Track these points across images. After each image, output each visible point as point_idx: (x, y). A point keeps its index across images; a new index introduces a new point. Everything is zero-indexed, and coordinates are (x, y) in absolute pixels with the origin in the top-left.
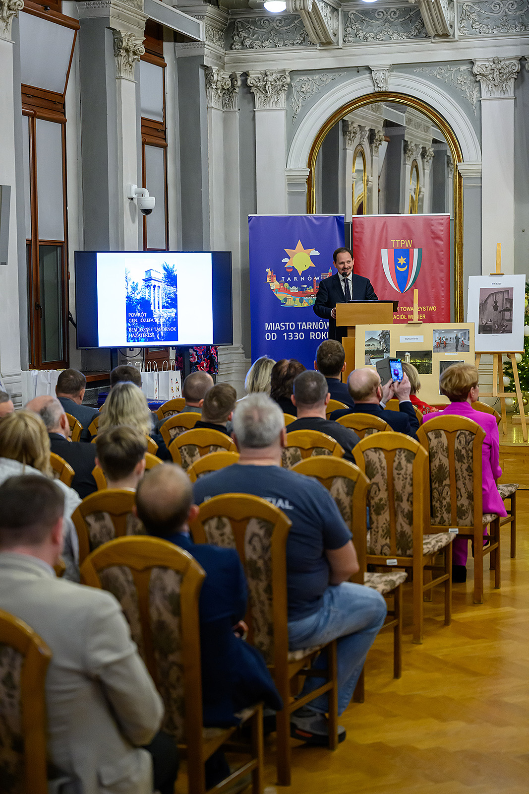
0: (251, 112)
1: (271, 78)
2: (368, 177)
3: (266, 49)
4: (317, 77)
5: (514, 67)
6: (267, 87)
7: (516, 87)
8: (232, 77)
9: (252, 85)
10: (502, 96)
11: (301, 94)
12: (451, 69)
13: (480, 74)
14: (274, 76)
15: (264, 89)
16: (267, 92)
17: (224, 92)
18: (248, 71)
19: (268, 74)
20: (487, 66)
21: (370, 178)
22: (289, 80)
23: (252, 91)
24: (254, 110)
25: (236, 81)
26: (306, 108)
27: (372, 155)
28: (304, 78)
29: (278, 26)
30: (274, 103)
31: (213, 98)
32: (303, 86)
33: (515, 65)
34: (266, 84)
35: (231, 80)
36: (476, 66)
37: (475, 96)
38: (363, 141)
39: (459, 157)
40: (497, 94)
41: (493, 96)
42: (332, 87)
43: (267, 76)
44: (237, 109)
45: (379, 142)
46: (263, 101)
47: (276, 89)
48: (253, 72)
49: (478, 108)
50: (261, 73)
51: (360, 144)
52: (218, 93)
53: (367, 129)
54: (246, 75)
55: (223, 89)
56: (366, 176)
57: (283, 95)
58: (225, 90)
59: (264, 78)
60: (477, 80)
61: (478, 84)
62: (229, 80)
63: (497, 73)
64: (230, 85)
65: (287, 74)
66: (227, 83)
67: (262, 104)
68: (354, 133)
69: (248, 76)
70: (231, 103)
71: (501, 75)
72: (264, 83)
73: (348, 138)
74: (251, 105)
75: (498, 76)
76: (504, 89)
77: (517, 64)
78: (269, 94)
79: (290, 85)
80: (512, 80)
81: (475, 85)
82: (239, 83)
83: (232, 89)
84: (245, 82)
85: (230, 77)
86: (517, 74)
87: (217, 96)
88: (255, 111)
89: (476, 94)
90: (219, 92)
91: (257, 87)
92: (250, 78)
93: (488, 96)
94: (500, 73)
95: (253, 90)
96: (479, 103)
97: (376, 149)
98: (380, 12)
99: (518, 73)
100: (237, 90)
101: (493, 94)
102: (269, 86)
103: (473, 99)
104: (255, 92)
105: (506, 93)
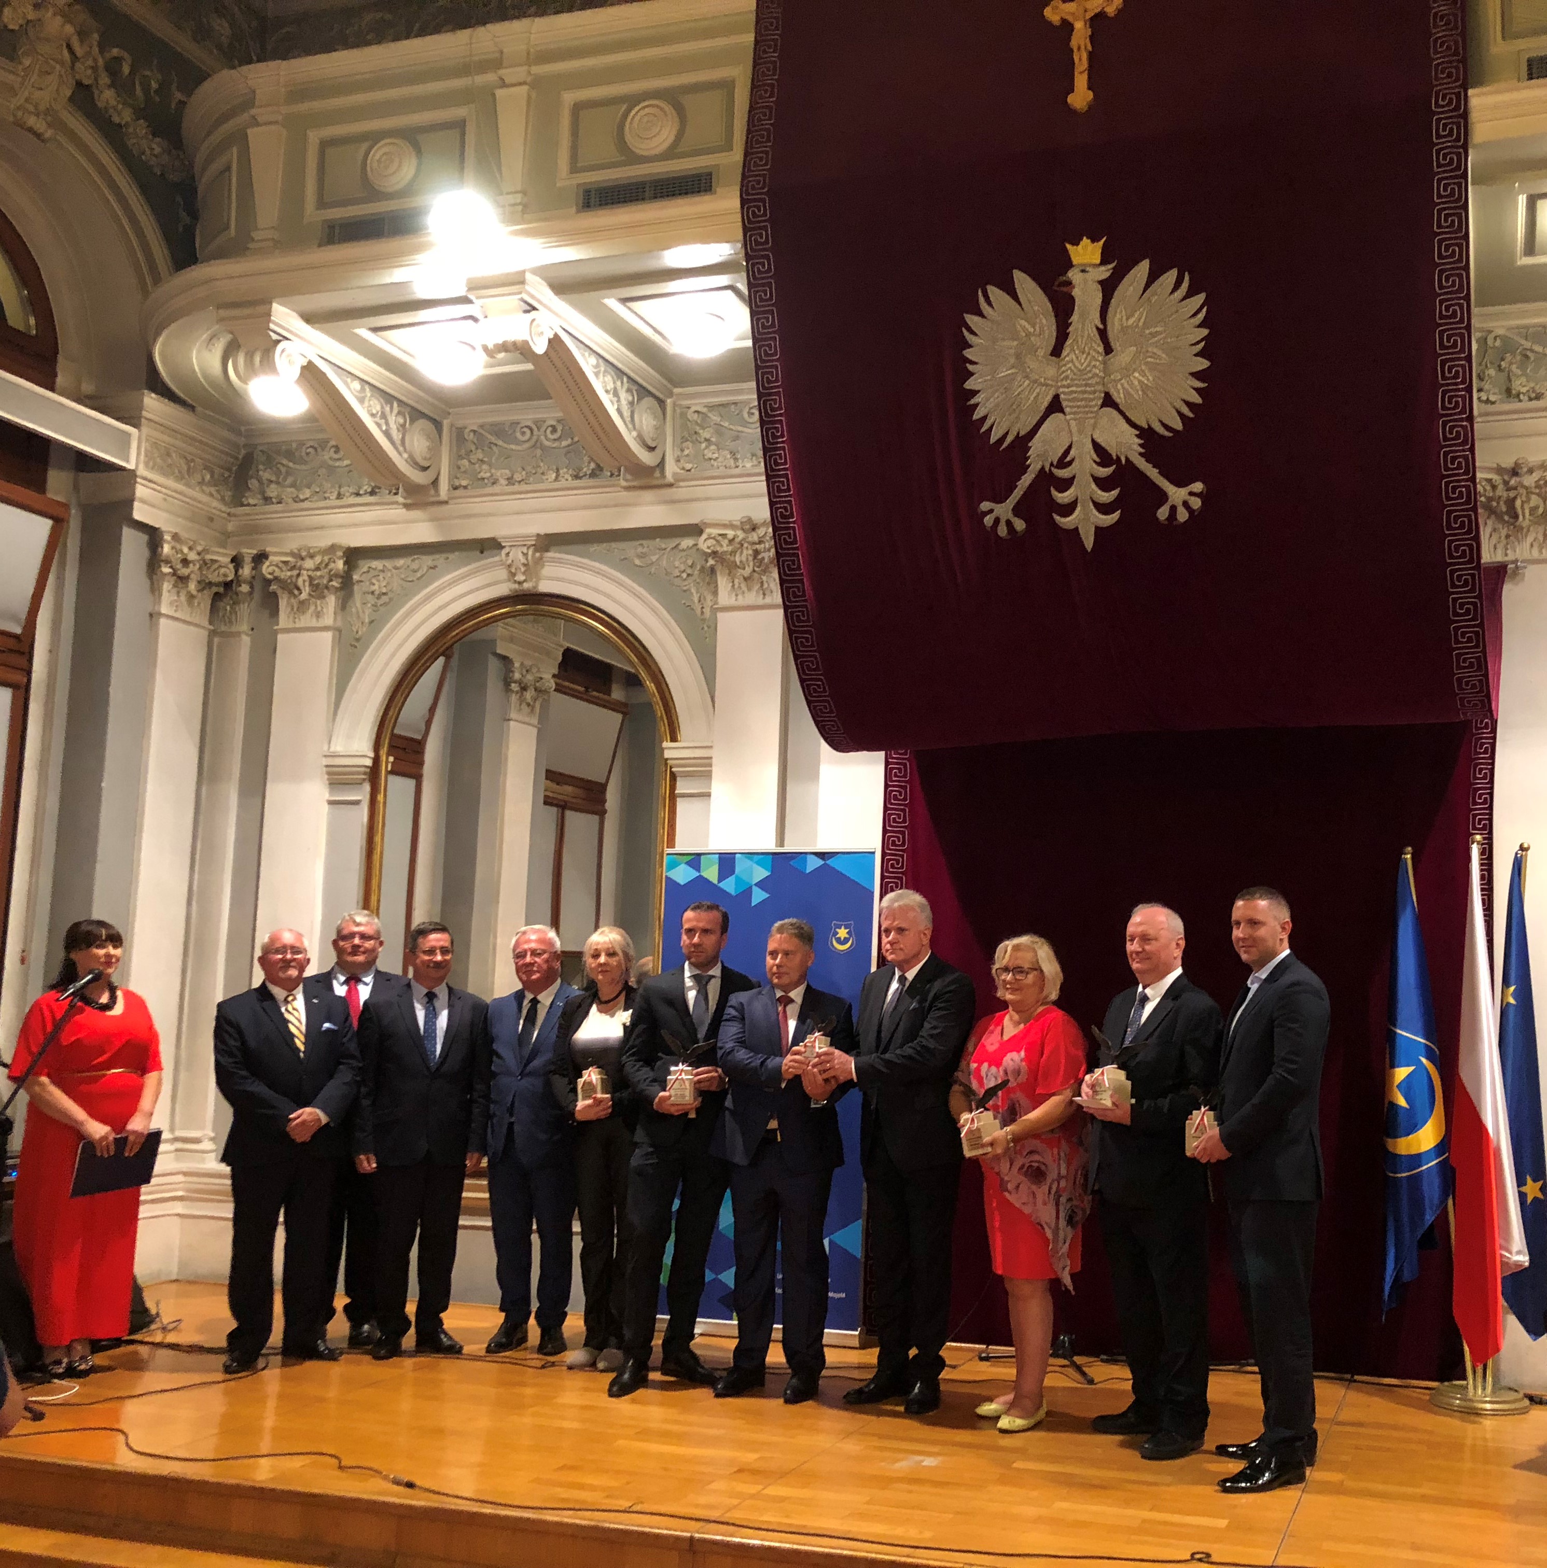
0: (271, 632)
3: (306, 504)
4: (401, 564)
6: (300, 580)
8: (239, 561)
9: (272, 577)
10: (760, 601)
11: (369, 596)
12: (663, 546)
13: (715, 553)
14: (318, 559)
15: (296, 587)
16: (300, 592)
17: (214, 589)
18: (265, 549)
19: (305, 554)
20: (728, 535)
22: (342, 567)
23: (272, 590)
24: (276, 629)
25: (243, 567)
26: (375, 625)
28: (377, 565)
29: (331, 458)
30: (314, 615)
31: (166, 594)
32: (374, 581)
34: (298, 576)
35: (235, 568)
36: (705, 537)
37: (708, 602)
40: (752, 597)
41: (741, 601)
42: (422, 581)
43: (301, 558)
44: (245, 627)
46: (295, 610)
47: (319, 587)
49: (711, 627)
50: (293, 555)
52: (187, 587)
54: (261, 557)
57: (331, 601)
59: (297, 563)
60: (710, 566)
61: (711, 578)
62: (231, 566)
63: (747, 551)
64: (231, 577)
65: (340, 553)
67: (290, 616)
69: (265, 557)
70: (234, 615)
71: (758, 556)
72: (296, 573)
74: (273, 618)
75: (751, 558)
76: (766, 586)
78: (304, 596)
79: (345, 578)
81: (706, 577)
82: (247, 573)
84: (257, 573)
85: (233, 560)
88: (276, 633)
89: (707, 596)
90: (192, 585)
91: (282, 581)
92: (268, 563)
93: (732, 601)
94: (757, 552)
95: (274, 588)
96: (712, 618)
98: (526, 427)
101: (740, 597)
102: (304, 581)
103: (703, 608)
104: (279, 592)
105: (767, 592)
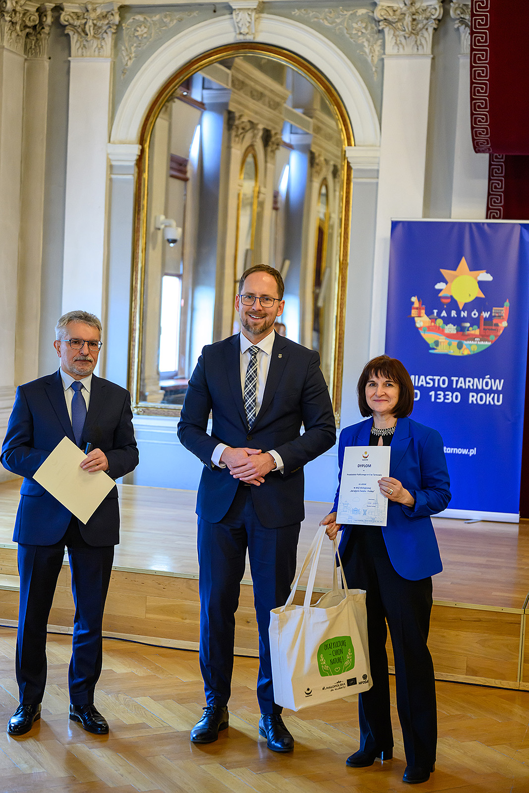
0: (65, 62)
1: (93, 15)
2: (260, 187)
4: (157, 18)
5: (434, 10)
6: (87, 27)
7: (435, 42)
8: (42, 11)
9: (66, 23)
10: (415, 52)
11: (135, 38)
12: (345, 13)
13: (385, 19)
14: (99, 11)
15: (84, 31)
16: (87, 35)
17: (28, 30)
18: (62, 3)
19: (90, 7)
20: (395, 8)
21: (263, 190)
22: (117, 19)
23: (66, 32)
24: (69, 58)
25: (46, 16)
26: (141, 58)
27: (266, 162)
28: (140, 17)
30: (97, 50)
31: (6, 35)
32: (138, 29)
33: (436, 9)
34: (86, 23)
35: (40, 16)
36: (379, 8)
37: (377, 53)
38: (256, 141)
39: (349, 139)
40: (408, 50)
41: (401, 52)
42: (177, 30)
43: (88, 11)
44: (46, 57)
45: (275, 146)
46: (82, 46)
47: (100, 31)
48: (69, 4)
49: (379, 70)
50: (80, 7)
51: (252, 146)
52: (16, 29)
53: (261, 127)
54: (58, 9)
55: (26, 27)
56: (258, 186)
57: (109, 40)
58: (29, 27)
59: (84, 14)
60: (380, 28)
61: (381, 36)
62: (37, 14)
63: (408, 19)
64: (37, 22)
65: (116, 9)
66: (32, 18)
67: (80, 49)
68: (243, 129)
69: (63, 10)
70: (38, 48)
71: (415, 23)
72: (84, 21)
73: (234, 133)
74: (67, 52)
75: (410, 24)
76: (419, 43)
77: (437, 7)
78: (89, 37)
79: (119, 26)
80: (431, 30)
81: (376, 36)
82: (49, 20)
83: (40, 28)
84: (57, 20)
85: (38, 10)
86: (437, 22)
87: (14, 35)
88: (69, 62)
89: (377, 48)
90: (18, 28)
91: (74, 26)
92: (63, 14)
93: (395, 52)
94: (414, 20)
95: (68, 31)
96: (381, 63)
97: (272, 154)
99: (439, 20)
100: (47, 30)
101: (401, 49)
102: (90, 26)
103: (373, 56)
104: (71, 33)
105: (420, 48)
